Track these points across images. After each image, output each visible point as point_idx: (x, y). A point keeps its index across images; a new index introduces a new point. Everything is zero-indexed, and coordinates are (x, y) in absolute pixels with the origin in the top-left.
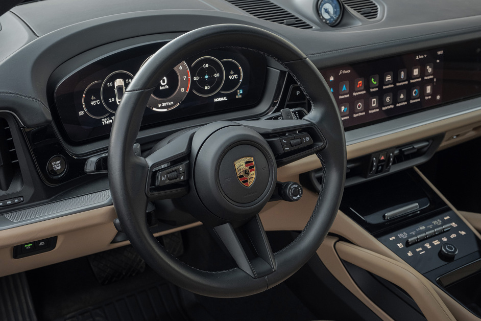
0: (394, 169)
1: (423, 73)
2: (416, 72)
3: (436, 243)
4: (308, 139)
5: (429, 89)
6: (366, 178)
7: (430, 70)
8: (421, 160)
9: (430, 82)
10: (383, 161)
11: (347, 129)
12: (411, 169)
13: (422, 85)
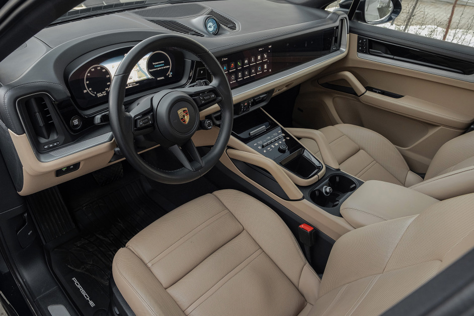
0: (252, 109)
1: (262, 58)
2: (259, 57)
3: (276, 144)
4: (213, 96)
5: (265, 66)
6: (238, 115)
7: (266, 56)
8: (264, 104)
9: (266, 62)
10: (246, 106)
11: (232, 89)
12: (259, 109)
13: (262, 64)
